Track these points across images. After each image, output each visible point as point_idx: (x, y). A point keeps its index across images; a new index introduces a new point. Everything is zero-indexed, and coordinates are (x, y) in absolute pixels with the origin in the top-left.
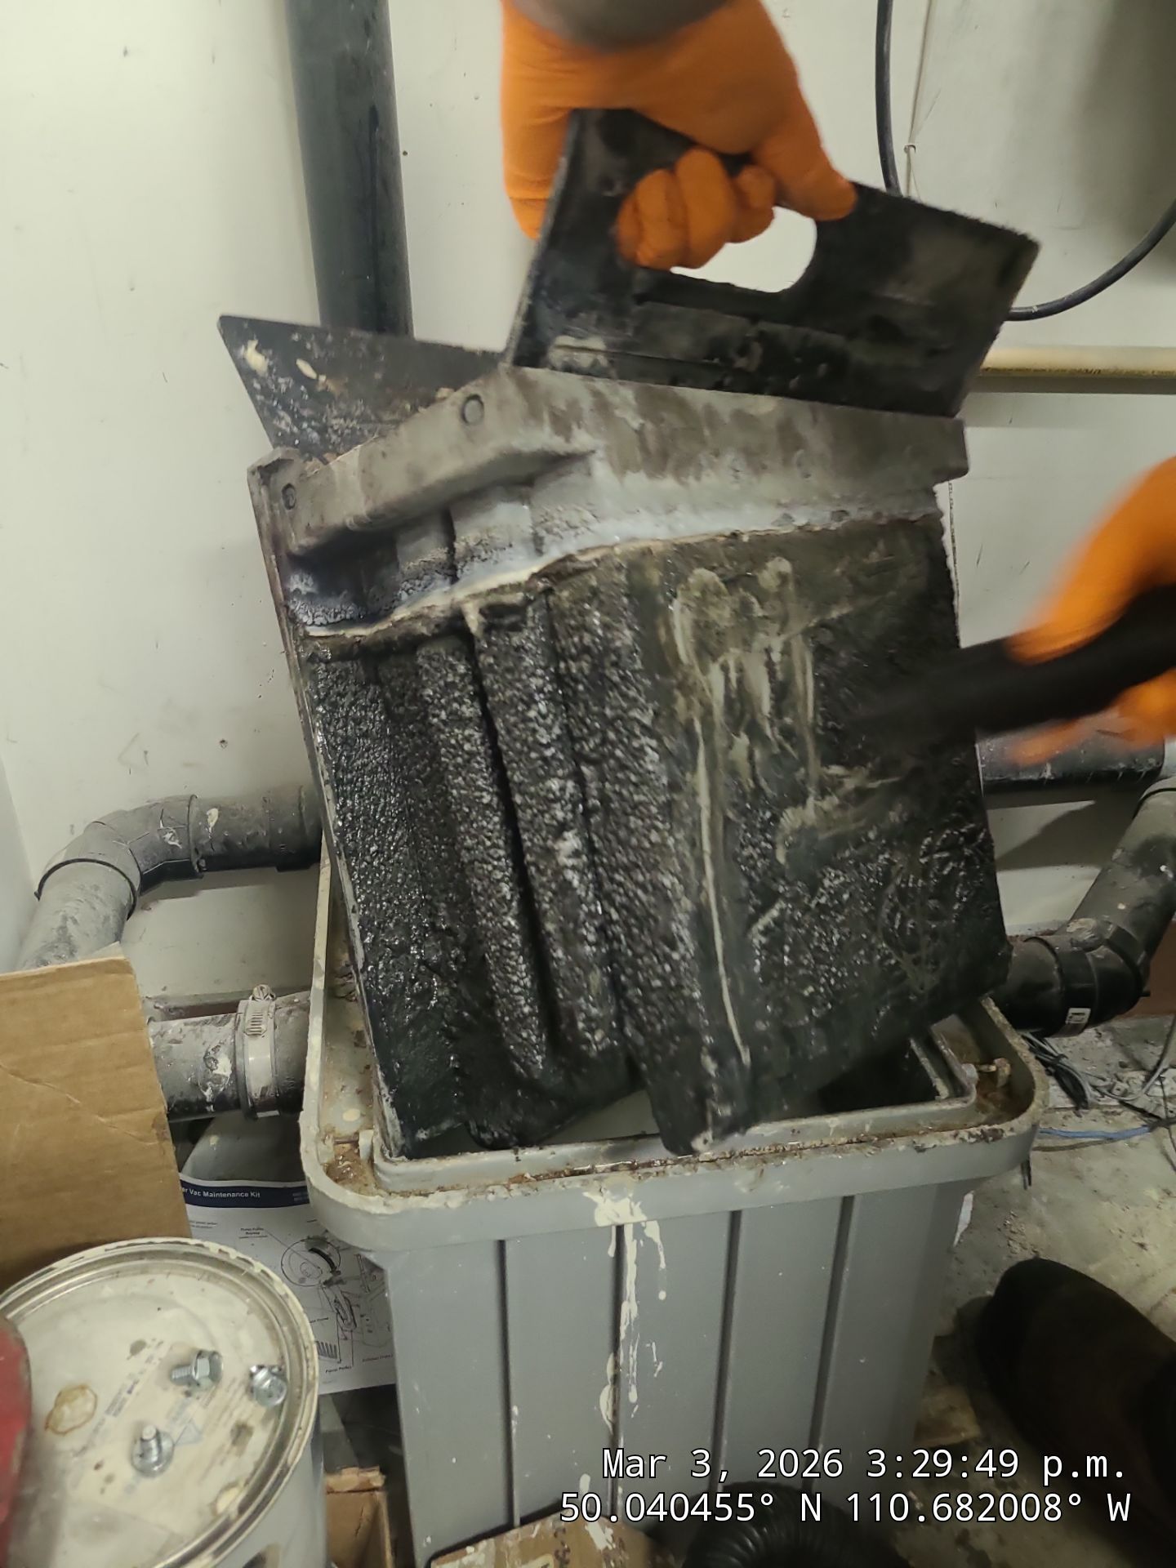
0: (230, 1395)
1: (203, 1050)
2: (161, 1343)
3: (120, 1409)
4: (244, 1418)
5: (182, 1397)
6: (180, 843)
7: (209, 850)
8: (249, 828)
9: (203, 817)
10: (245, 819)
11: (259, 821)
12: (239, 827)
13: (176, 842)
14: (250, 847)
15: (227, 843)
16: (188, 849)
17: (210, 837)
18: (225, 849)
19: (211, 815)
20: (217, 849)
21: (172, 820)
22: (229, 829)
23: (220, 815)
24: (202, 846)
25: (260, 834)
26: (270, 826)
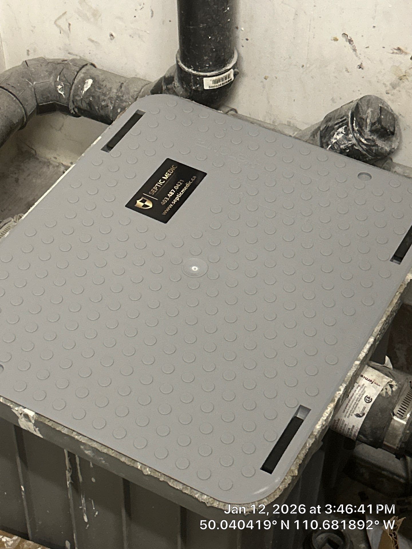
6: (64, 94)
7: (79, 104)
8: (104, 100)
9: (83, 82)
10: (105, 95)
11: (111, 98)
12: (99, 97)
13: (62, 93)
14: (102, 112)
15: (90, 104)
16: (68, 99)
17: (82, 97)
18: (88, 107)
19: (87, 82)
20: (84, 106)
21: (65, 77)
22: (93, 97)
23: (92, 85)
24: (77, 100)
25: (109, 107)
26: (115, 104)
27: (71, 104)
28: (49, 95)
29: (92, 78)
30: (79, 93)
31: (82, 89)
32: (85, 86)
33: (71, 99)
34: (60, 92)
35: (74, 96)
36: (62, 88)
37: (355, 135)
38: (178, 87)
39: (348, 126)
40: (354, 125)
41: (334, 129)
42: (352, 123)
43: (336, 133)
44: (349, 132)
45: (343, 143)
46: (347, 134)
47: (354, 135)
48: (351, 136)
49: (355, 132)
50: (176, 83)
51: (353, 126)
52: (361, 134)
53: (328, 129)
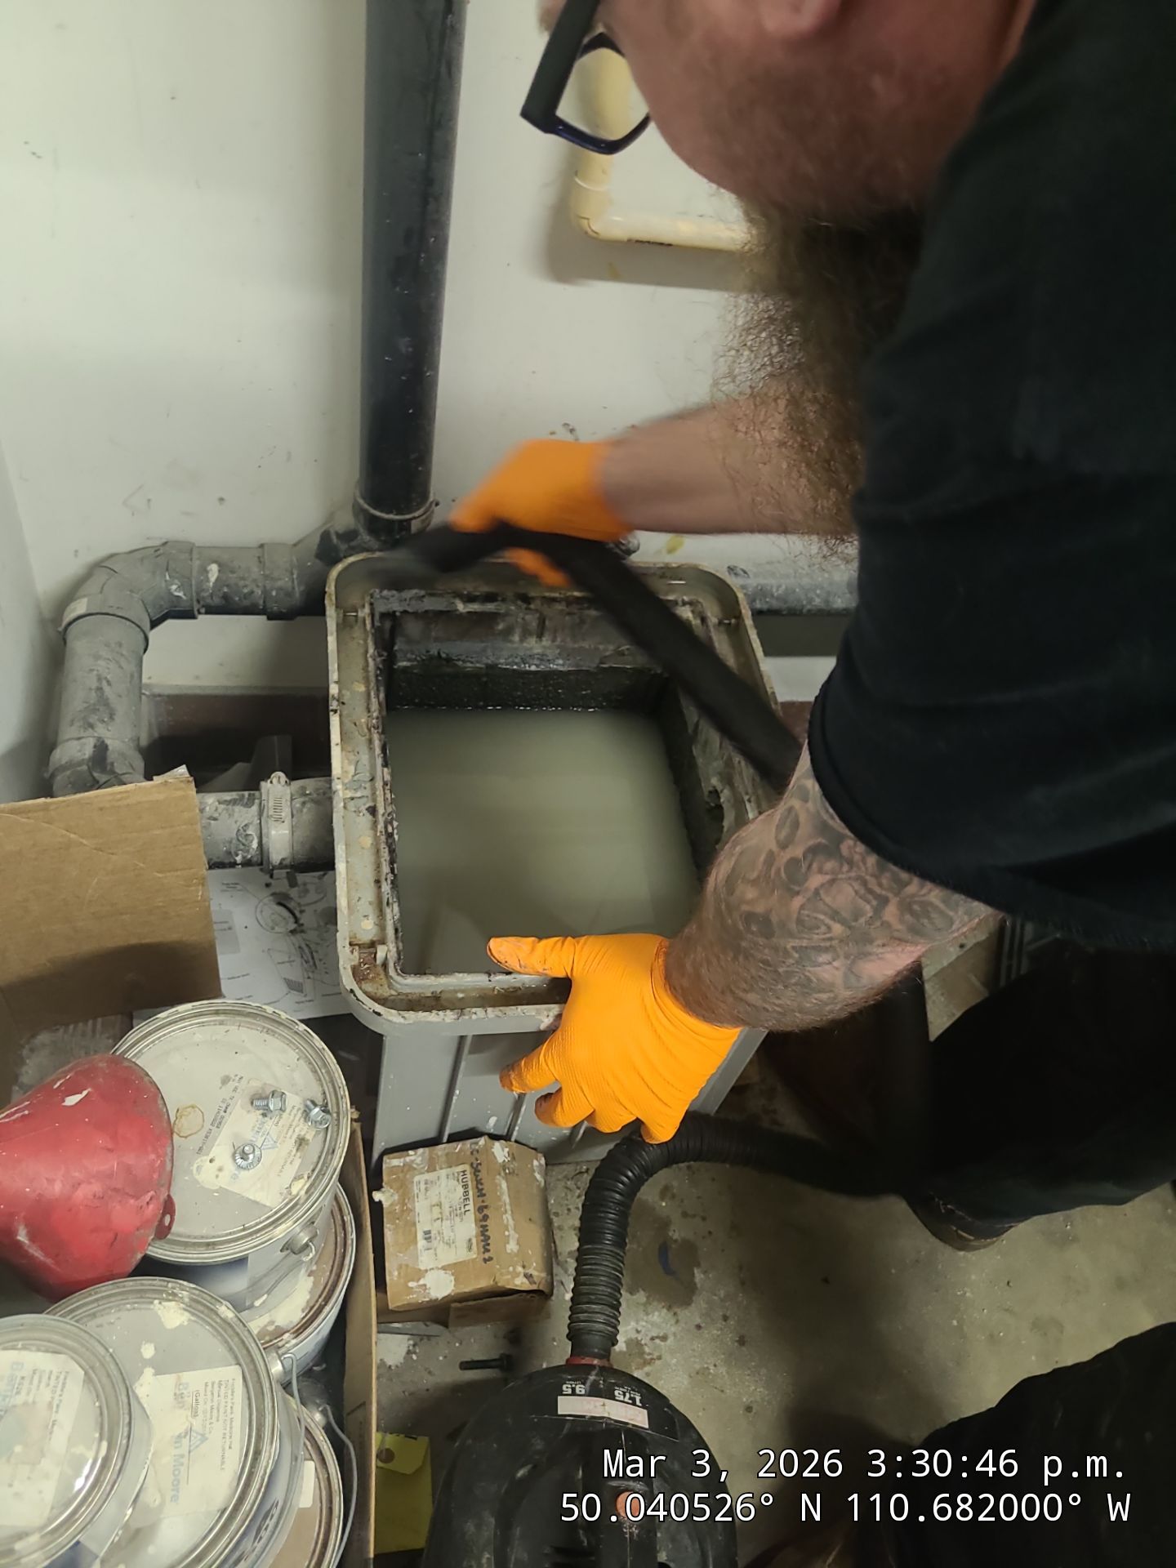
0: (292, 1118)
1: (235, 828)
2: (241, 1078)
3: (220, 1123)
4: (302, 1133)
5: (261, 1117)
6: (185, 595)
7: (209, 601)
8: (246, 586)
9: (204, 571)
10: (243, 579)
11: (255, 581)
12: (236, 585)
13: (181, 594)
14: (246, 603)
15: (225, 597)
16: (191, 600)
17: (211, 591)
18: (224, 602)
19: (211, 570)
20: (217, 601)
21: (177, 573)
22: (228, 586)
23: (219, 571)
24: (203, 598)
25: (256, 593)
26: (265, 587)
27: (195, 603)
28: (162, 603)
29: (215, 562)
30: (204, 587)
31: (208, 580)
32: (210, 575)
33: (195, 599)
34: (176, 594)
35: (198, 594)
36: (179, 587)
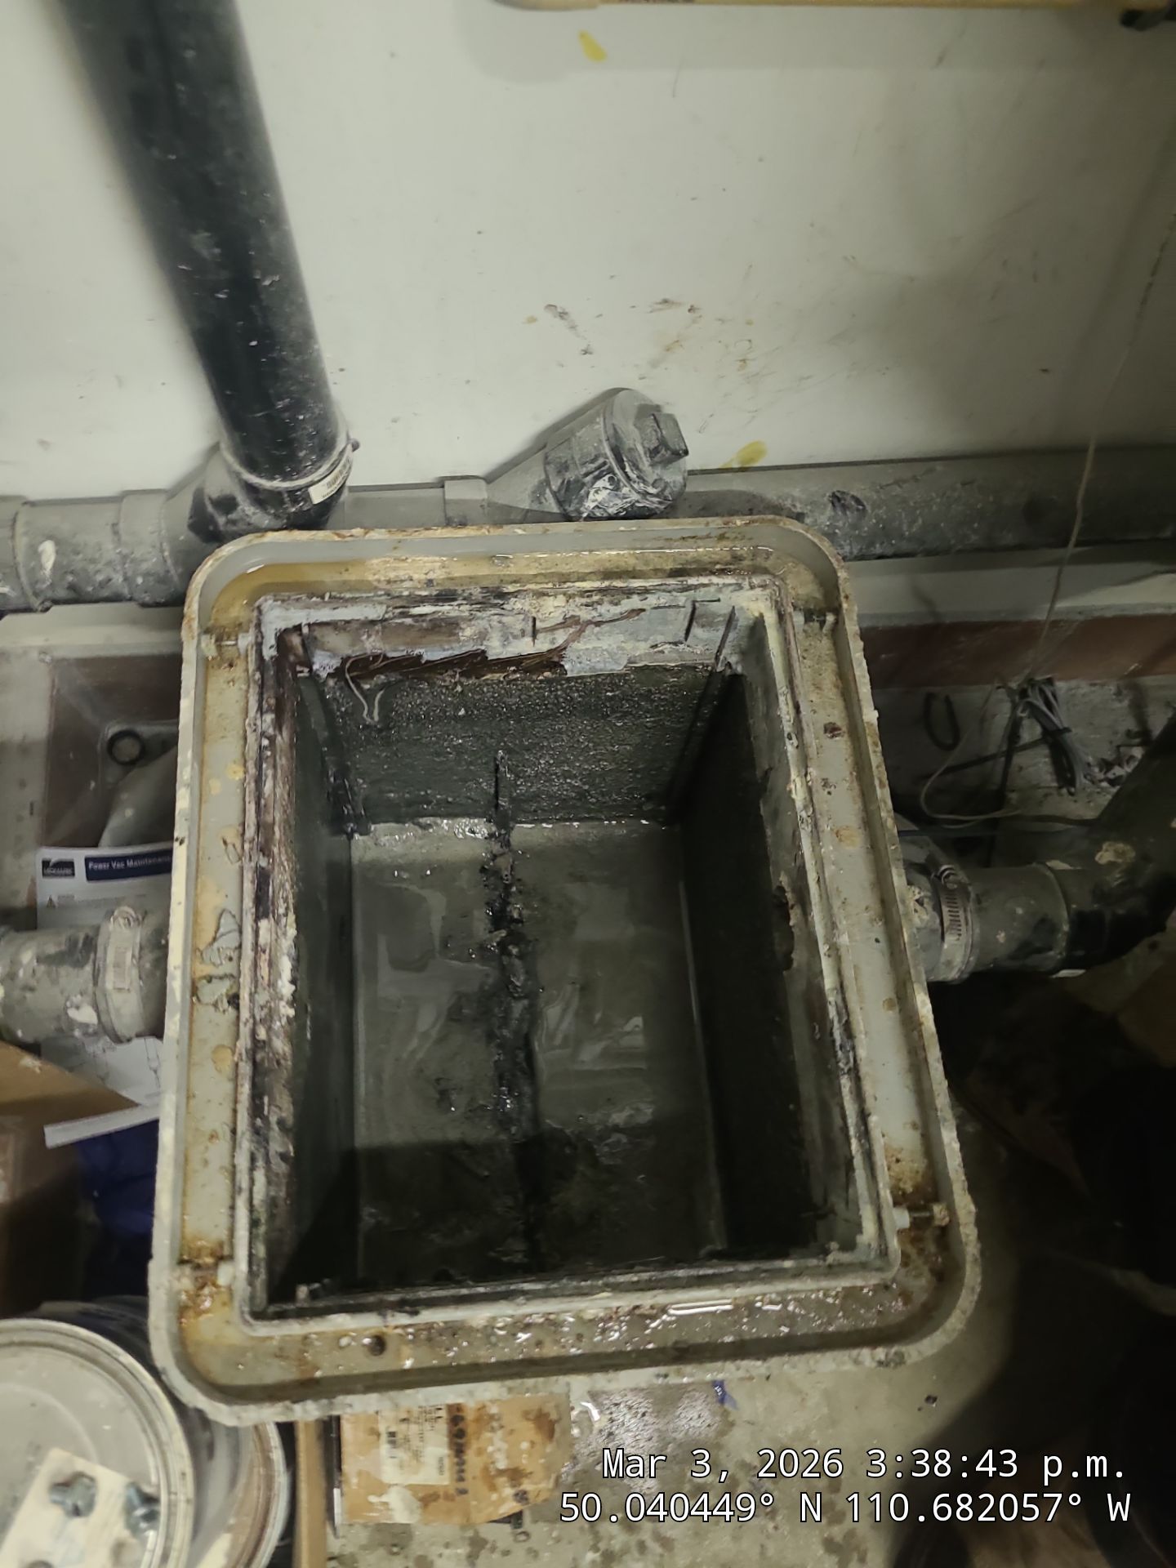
5: (66, 1517)
6: (10, 591)
7: (51, 593)
8: (98, 571)
9: (35, 553)
10: (93, 561)
12: (84, 570)
15: (72, 587)
16: (23, 594)
17: (49, 581)
18: (72, 590)
19: (44, 550)
20: (65, 590)
22: (72, 573)
23: (56, 552)
25: (115, 579)
26: (126, 572)
27: (32, 595)
29: (49, 538)
30: (39, 577)
31: (42, 567)
32: (44, 559)
33: (29, 592)
35: (32, 585)
37: (635, 486)
38: (254, 514)
39: (615, 474)
40: (628, 469)
41: (584, 484)
42: (623, 468)
43: (592, 491)
44: (622, 484)
45: (611, 504)
46: (617, 488)
47: (633, 488)
48: (625, 490)
49: (635, 482)
50: (246, 508)
51: (626, 473)
52: (644, 482)
53: (571, 486)
